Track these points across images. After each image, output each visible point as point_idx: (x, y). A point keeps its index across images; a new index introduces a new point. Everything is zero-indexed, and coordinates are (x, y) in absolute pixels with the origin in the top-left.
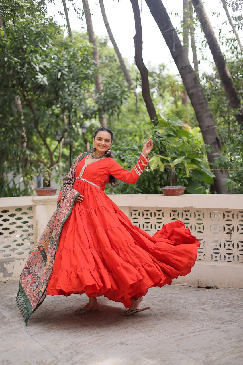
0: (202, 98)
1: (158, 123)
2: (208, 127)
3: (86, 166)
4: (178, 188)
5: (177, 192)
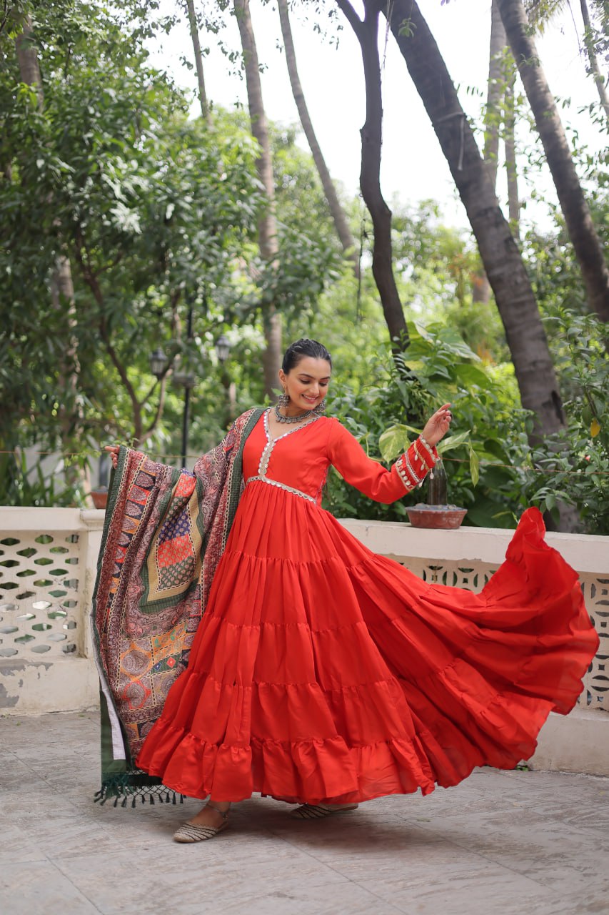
0: (523, 289)
1: (408, 344)
2: (534, 363)
4: (447, 510)
5: (444, 519)
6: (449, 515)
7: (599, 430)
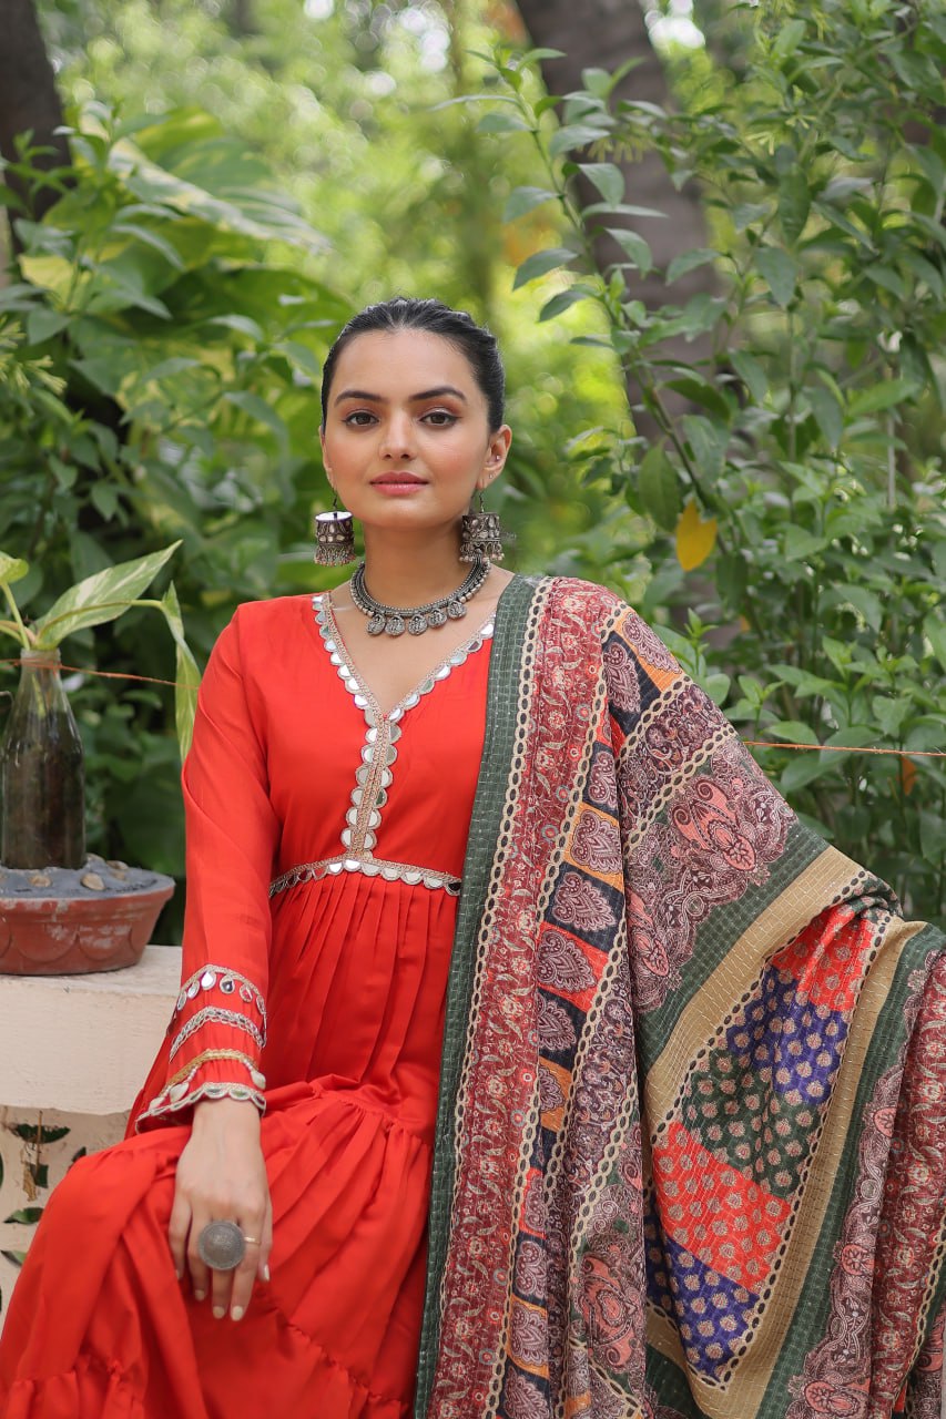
4: (69, 893)
5: (58, 933)
6: (79, 916)
7: (711, 542)
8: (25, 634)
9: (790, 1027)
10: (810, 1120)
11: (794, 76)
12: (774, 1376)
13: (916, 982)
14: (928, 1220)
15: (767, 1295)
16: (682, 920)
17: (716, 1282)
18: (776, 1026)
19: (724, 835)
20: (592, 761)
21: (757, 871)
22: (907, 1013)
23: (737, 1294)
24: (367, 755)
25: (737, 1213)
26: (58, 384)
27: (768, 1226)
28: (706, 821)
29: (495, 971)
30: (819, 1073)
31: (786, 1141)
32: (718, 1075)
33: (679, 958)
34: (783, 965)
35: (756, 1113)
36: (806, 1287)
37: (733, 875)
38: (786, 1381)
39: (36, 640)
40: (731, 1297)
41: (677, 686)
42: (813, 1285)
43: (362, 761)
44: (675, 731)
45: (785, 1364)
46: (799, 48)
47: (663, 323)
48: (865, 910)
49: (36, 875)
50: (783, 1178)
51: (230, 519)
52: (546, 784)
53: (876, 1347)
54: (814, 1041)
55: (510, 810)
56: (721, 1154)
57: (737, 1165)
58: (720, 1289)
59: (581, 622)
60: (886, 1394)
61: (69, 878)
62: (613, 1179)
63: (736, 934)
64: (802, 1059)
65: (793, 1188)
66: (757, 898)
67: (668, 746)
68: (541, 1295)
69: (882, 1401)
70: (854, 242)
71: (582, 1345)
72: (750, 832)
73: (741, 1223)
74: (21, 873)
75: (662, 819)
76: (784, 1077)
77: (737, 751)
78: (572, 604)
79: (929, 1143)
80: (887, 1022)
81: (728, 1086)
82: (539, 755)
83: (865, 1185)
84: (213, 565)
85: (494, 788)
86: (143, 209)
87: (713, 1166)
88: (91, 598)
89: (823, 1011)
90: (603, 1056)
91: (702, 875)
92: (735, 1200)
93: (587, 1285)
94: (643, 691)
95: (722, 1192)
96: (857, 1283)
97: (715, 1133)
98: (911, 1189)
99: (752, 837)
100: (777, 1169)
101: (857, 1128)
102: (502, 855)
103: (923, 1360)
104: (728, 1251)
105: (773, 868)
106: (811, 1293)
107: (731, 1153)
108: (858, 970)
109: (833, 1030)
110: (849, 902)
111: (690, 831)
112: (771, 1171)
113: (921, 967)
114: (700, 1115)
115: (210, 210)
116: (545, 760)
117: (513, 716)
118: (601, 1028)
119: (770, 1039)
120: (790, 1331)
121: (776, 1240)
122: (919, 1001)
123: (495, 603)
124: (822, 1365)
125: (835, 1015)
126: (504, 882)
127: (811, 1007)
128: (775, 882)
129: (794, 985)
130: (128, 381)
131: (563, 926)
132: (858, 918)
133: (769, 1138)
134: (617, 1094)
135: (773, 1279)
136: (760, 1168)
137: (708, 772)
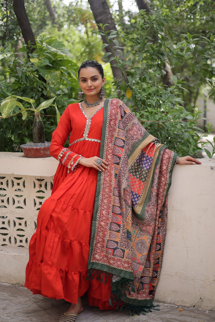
3: (89, 122)
4: (43, 146)
5: (42, 152)
6: (45, 149)
7: (131, 94)
8: (35, 110)
9: (145, 159)
10: (147, 172)
11: (142, 27)
12: (143, 207)
13: (162, 153)
14: (164, 185)
15: (141, 195)
16: (130, 145)
17: (134, 194)
18: (143, 159)
19: (136, 133)
20: (119, 123)
21: (140, 138)
22: (161, 157)
23: (137, 195)
24: (87, 123)
25: (137, 184)
26: (37, 76)
27: (142, 186)
28: (133, 131)
29: (107, 152)
30: (149, 165)
31: (144, 174)
32: (135, 166)
33: (129, 150)
34: (143, 151)
35: (140, 171)
36: (147, 195)
37: (137, 138)
38: (145, 207)
39: (37, 111)
40: (137, 196)
41: (129, 113)
42: (148, 194)
43: (86, 124)
44: (129, 119)
45: (144, 205)
46: (143, 24)
47: (124, 63)
48: (155, 143)
49: (38, 144)
50: (144, 180)
51: (61, 95)
52: (113, 126)
53: (158, 202)
54: (148, 161)
55: (107, 130)
56: (135, 177)
57: (137, 178)
58: (135, 195)
59: (116, 104)
60: (159, 209)
61: (43, 144)
62: (127, 179)
63: (137, 147)
64: (146, 163)
65: (145, 181)
66: (140, 141)
67: (128, 121)
68: (118, 195)
69: (158, 210)
70: (150, 52)
71: (124, 202)
72: (139, 132)
73: (138, 186)
74: (36, 144)
75: (127, 131)
76: (144, 166)
77: (137, 122)
78: (114, 102)
79: (164, 174)
80: (158, 158)
81: (136, 167)
82: (111, 122)
83: (155, 180)
84: (60, 101)
85: (105, 127)
86: (48, 51)
87: (134, 178)
88: (44, 105)
89: (149, 157)
90: (124, 163)
91: (133, 139)
92: (137, 183)
93: (124, 194)
94: (124, 113)
95: (135, 182)
96: (154, 194)
97: (134, 174)
98: (162, 181)
99: (139, 133)
100: (143, 178)
101: (154, 173)
102: (106, 136)
103: (165, 203)
104: (136, 190)
105: (143, 137)
106: (148, 195)
107: (136, 176)
108: (154, 151)
109: (151, 159)
110: (153, 142)
111: (131, 132)
112: (142, 179)
113: (162, 150)
114: (132, 171)
115: (56, 51)
116: (112, 123)
117: (107, 117)
118: (123, 159)
119: (141, 161)
120: (145, 201)
121: (143, 188)
122: (162, 155)
123: (104, 102)
124: (150, 205)
125: (151, 157)
126: (107, 140)
127: (148, 156)
128: (143, 139)
129: (145, 153)
130: (46, 76)
131: (116, 146)
132: (154, 144)
133: (142, 174)
134: (126, 168)
135: (142, 193)
136: (141, 178)
137: (133, 124)
